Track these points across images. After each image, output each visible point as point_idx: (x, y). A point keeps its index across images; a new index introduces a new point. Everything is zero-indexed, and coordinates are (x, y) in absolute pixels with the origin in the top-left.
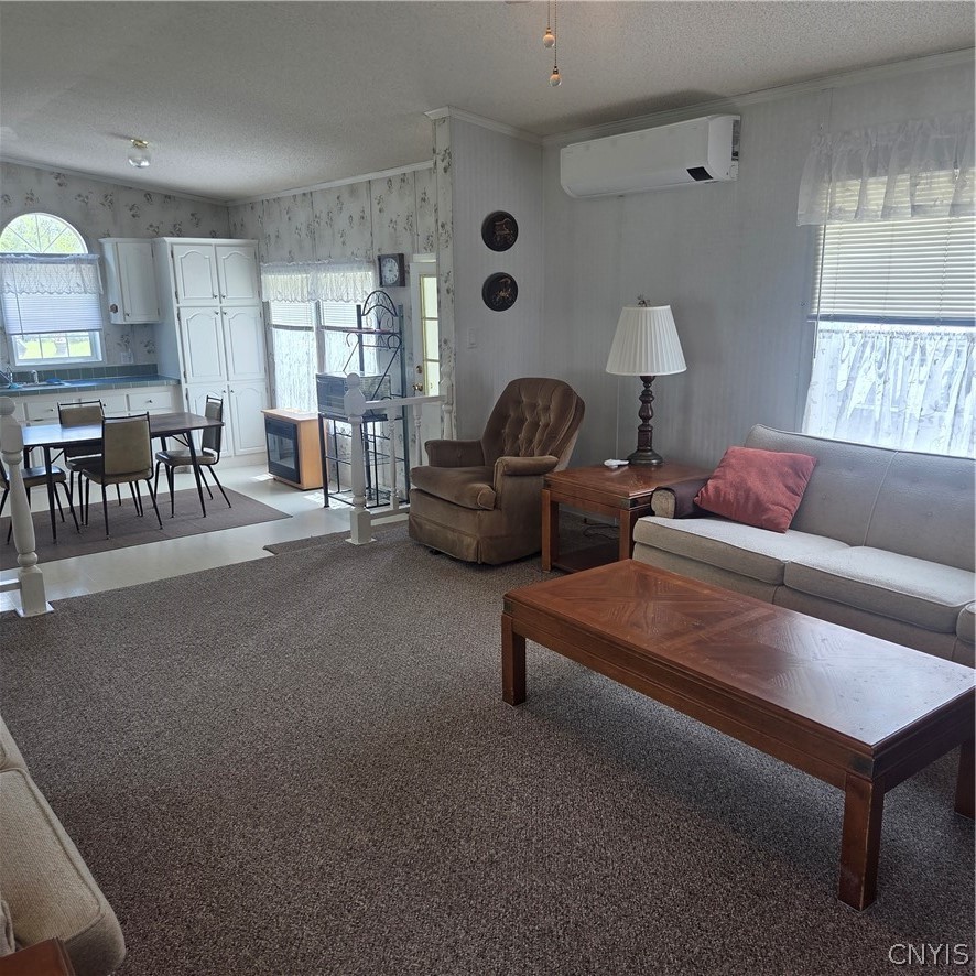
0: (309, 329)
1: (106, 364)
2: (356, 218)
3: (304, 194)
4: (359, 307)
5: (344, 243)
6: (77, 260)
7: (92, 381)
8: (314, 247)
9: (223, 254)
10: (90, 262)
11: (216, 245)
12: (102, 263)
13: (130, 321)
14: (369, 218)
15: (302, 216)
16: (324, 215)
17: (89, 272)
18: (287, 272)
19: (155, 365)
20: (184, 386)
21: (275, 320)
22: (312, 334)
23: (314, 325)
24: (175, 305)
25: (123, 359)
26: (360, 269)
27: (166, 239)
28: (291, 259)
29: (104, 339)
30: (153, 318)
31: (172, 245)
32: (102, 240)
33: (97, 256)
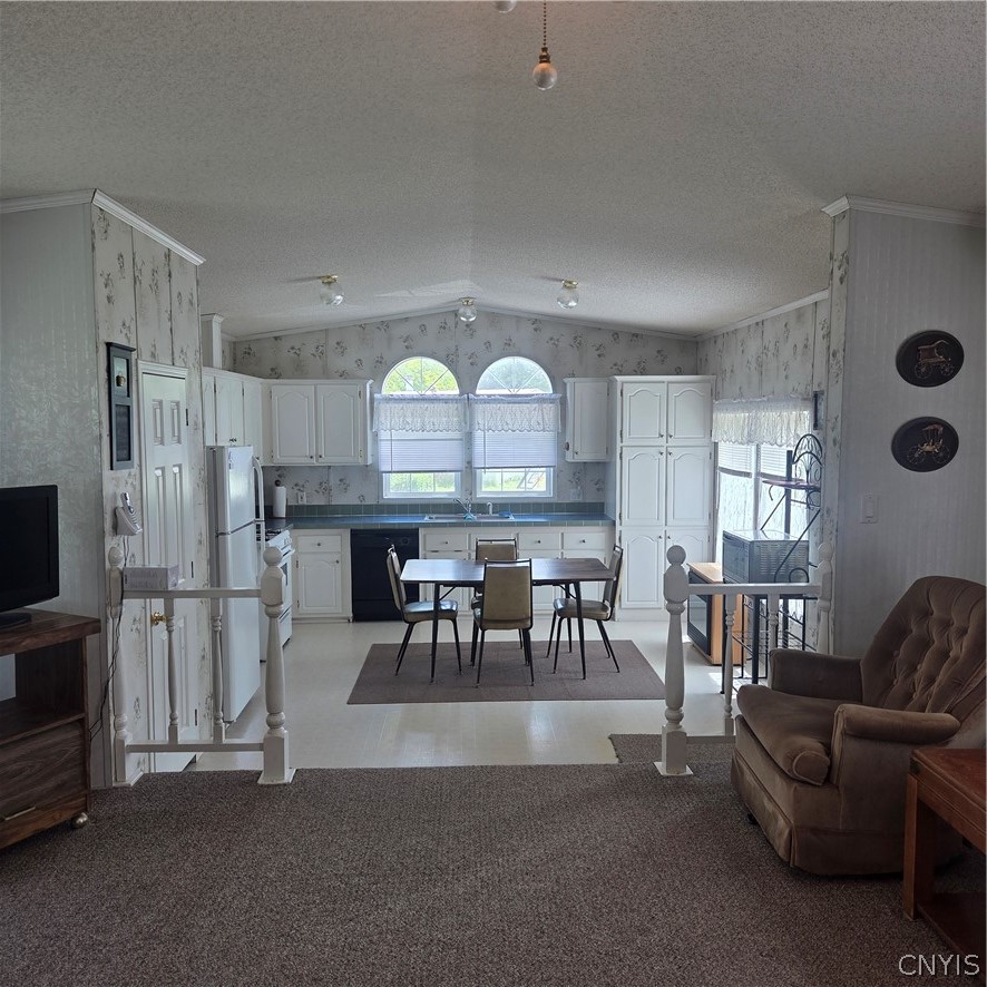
0: (748, 475)
1: (556, 500)
2: (800, 347)
3: (757, 324)
4: (789, 452)
5: (786, 377)
6: (541, 400)
7: (540, 516)
8: (761, 381)
9: (675, 391)
10: (552, 401)
11: (669, 382)
12: (563, 401)
13: (578, 459)
14: (812, 348)
15: (753, 347)
16: (772, 347)
17: (550, 411)
18: (734, 410)
19: (603, 504)
20: (618, 528)
21: (722, 463)
22: (750, 482)
23: (753, 471)
24: (619, 444)
25: (572, 497)
26: (795, 407)
27: (617, 377)
28: (741, 396)
29: (557, 475)
30: (601, 457)
31: (623, 383)
32: (566, 380)
33: (560, 395)
